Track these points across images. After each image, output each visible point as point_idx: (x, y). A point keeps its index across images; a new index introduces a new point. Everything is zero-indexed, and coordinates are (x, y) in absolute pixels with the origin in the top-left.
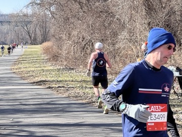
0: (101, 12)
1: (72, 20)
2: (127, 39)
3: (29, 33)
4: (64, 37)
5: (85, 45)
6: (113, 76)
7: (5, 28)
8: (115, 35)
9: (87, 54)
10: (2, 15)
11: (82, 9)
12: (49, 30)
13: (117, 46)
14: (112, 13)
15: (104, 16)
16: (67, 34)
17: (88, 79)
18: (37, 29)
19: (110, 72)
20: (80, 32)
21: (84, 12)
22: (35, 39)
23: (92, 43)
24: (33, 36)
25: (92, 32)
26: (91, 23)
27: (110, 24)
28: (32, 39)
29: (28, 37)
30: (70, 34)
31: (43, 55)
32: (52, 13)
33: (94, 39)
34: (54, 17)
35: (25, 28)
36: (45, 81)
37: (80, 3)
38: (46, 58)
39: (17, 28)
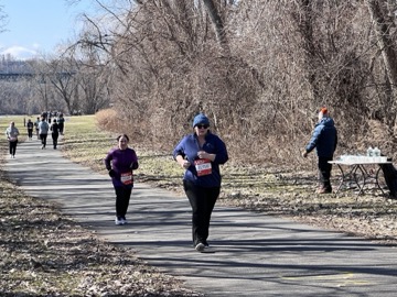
3: (65, 93)
7: (20, 85)
10: (12, 63)
18: (80, 87)
22: (76, 106)
24: (72, 98)
28: (71, 104)
29: (63, 101)
35: (58, 85)
39: (43, 85)
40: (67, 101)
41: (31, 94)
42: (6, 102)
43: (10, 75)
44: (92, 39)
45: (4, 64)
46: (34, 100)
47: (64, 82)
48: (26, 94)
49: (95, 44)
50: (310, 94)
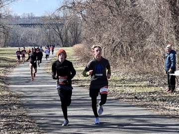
0: (130, 16)
1: (102, 23)
2: (154, 41)
3: (60, 35)
4: (95, 39)
5: (115, 47)
6: (141, 76)
7: (37, 30)
8: (144, 37)
9: (117, 56)
10: (34, 18)
11: (112, 13)
12: (80, 33)
13: (145, 48)
14: (140, 17)
15: (133, 20)
16: (98, 37)
17: (118, 79)
18: (68, 31)
19: (139, 72)
20: (110, 34)
21: (114, 16)
22: (66, 41)
23: (122, 45)
24: (64, 38)
25: (121, 34)
26: (120, 26)
27: (138, 27)
28: (64, 41)
29: (59, 39)
30: (100, 37)
31: (74, 57)
32: (83, 16)
33: (123, 42)
34: (85, 20)
35: (57, 30)
36: (78, 80)
37: (110, 7)
38: (78, 59)
39: (48, 30)
40: (61, 38)
42: (30, 39)
43: (32, 24)
46: (43, 38)
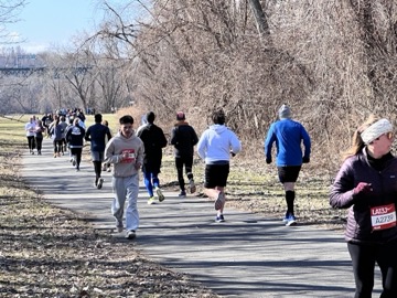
3: (80, 90)
7: (32, 80)
10: (23, 57)
12: (119, 86)
18: (96, 83)
22: (93, 103)
24: (88, 95)
28: (87, 102)
29: (78, 98)
35: (73, 81)
39: (56, 81)
40: (83, 98)
41: (43, 91)
43: (20, 69)
44: (114, 30)
45: (14, 57)
46: (46, 98)
47: (80, 77)
48: (38, 90)
49: (117, 36)
50: (369, 92)
